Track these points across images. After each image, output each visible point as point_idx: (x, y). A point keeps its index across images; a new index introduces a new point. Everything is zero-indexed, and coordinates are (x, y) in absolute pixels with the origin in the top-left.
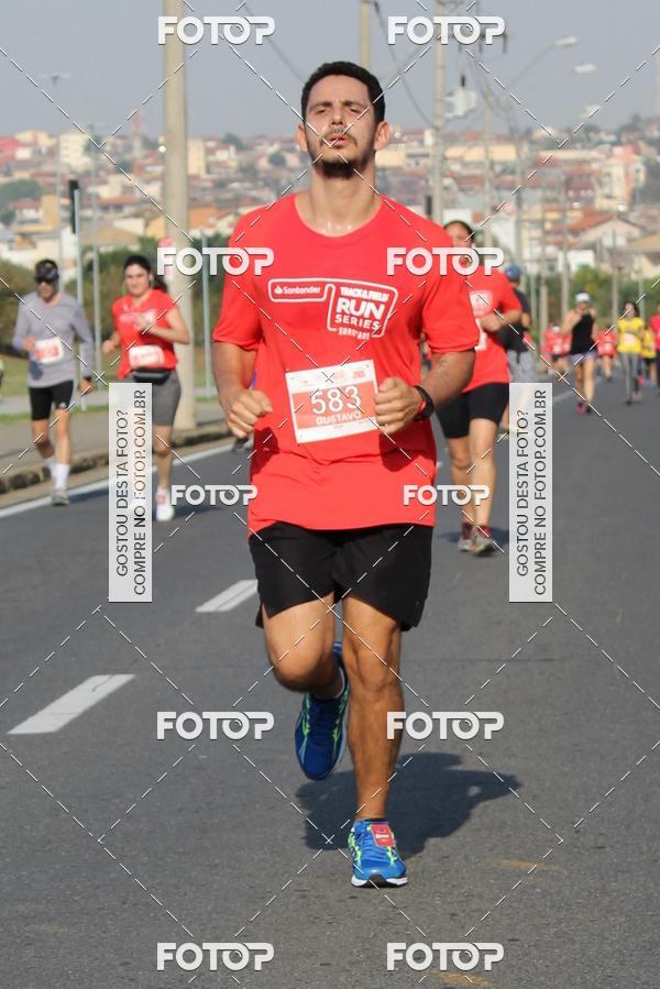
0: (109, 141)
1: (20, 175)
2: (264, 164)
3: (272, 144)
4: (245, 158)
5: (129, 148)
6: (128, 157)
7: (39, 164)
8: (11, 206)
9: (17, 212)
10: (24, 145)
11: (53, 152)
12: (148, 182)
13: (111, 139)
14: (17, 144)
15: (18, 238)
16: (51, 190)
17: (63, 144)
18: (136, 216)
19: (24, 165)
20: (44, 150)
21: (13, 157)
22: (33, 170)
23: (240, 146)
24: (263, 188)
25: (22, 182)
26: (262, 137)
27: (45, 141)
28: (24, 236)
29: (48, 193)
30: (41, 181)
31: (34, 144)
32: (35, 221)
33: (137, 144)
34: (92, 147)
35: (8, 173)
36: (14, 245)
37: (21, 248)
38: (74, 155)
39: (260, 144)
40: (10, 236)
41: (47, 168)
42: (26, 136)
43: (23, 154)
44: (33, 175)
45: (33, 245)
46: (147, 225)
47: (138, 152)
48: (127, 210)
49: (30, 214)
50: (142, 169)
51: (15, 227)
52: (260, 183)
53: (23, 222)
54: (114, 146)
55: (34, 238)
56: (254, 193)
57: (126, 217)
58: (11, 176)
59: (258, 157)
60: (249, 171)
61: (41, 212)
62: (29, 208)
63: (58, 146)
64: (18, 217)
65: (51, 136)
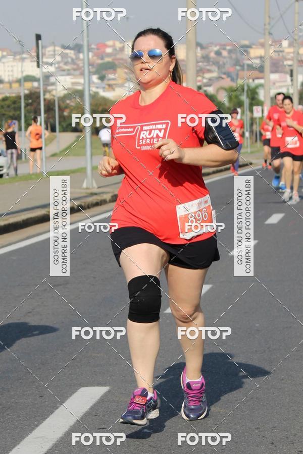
1: (107, 59)
2: (212, 55)
3: (216, 46)
4: (205, 52)
7: (116, 55)
8: (104, 72)
9: (106, 75)
10: (109, 47)
11: (122, 50)
14: (106, 46)
15: (107, 87)
17: (125, 46)
19: (109, 55)
20: (118, 49)
21: (104, 52)
22: (113, 57)
23: (202, 47)
24: (212, 65)
25: (109, 63)
26: (212, 43)
27: (118, 45)
28: (109, 85)
29: (119, 67)
30: (117, 62)
31: (113, 46)
32: (114, 79)
35: (102, 59)
36: (105, 90)
37: (108, 91)
39: (211, 46)
40: (104, 86)
41: (118, 56)
42: (110, 43)
43: (109, 50)
44: (113, 60)
45: (114, 90)
49: (111, 76)
51: (106, 82)
52: (211, 63)
53: (109, 80)
55: (114, 86)
56: (208, 67)
58: (104, 60)
59: (210, 52)
60: (206, 58)
61: (117, 75)
62: (111, 73)
63: (123, 47)
64: (107, 78)
65: (121, 43)
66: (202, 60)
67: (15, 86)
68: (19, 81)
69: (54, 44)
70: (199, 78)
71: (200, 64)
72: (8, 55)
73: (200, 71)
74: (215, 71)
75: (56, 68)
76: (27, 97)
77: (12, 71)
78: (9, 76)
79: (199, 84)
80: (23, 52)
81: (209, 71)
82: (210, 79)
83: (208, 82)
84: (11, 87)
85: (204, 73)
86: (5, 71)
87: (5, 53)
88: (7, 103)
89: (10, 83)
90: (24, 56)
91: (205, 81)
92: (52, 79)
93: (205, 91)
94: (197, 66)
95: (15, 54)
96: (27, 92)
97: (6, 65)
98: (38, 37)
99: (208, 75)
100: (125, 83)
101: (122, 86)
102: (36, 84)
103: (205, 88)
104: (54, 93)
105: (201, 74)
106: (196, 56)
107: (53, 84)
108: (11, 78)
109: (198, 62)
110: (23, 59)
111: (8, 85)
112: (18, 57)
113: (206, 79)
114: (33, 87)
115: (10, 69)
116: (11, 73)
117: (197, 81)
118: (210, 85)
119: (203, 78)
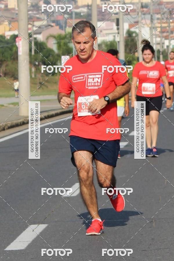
66: (32, 8)
70: (30, 26)
71: (30, 12)
73: (31, 19)
74: (44, 20)
79: (29, 31)
81: (39, 19)
82: (40, 27)
83: (37, 30)
85: (34, 21)
91: (35, 29)
93: (35, 39)
94: (28, 14)
99: (37, 24)
103: (35, 36)
105: (31, 23)
106: (28, 5)
109: (29, 11)
113: (36, 27)
117: (29, 29)
118: (40, 33)
119: (33, 26)
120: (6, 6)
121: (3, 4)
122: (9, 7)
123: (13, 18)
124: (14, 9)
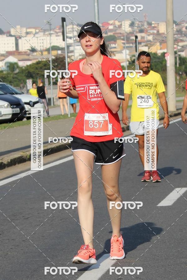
0: (137, 23)
1: (110, 34)
2: (184, 29)
4: (178, 28)
5: (143, 25)
6: (143, 28)
7: (116, 30)
9: (109, 45)
10: (111, 25)
11: (120, 26)
12: (149, 35)
13: (138, 22)
14: (109, 24)
16: (119, 38)
17: (123, 24)
18: (146, 46)
19: (111, 31)
20: (117, 26)
21: (108, 28)
22: (114, 32)
23: (177, 24)
24: (184, 37)
25: (111, 36)
26: (184, 21)
27: (117, 23)
29: (119, 39)
30: (116, 35)
31: (113, 24)
32: (115, 48)
33: (146, 24)
34: (132, 25)
38: (126, 28)
39: (183, 23)
41: (118, 31)
42: (111, 22)
43: (111, 27)
44: (114, 34)
46: (149, 48)
47: (146, 26)
48: (143, 44)
49: (113, 45)
50: (147, 31)
53: (112, 48)
54: (138, 24)
55: (115, 53)
56: (181, 38)
57: (143, 46)
58: (107, 34)
59: (183, 27)
60: (179, 32)
61: (116, 45)
62: (113, 44)
63: (121, 25)
64: (110, 47)
65: (119, 22)
66: (177, 33)
67: (45, 53)
68: (48, 50)
69: (72, 24)
70: (175, 46)
72: (40, 32)
73: (176, 41)
75: (74, 41)
76: (54, 61)
77: (43, 43)
78: (40, 46)
79: (175, 50)
80: (51, 30)
81: (182, 41)
82: (182, 47)
83: (181, 49)
84: (42, 54)
85: (178, 42)
86: (38, 43)
87: (37, 31)
88: (40, 65)
89: (42, 51)
90: (52, 32)
91: (179, 48)
92: (71, 48)
93: (179, 55)
94: (174, 37)
95: (44, 31)
96: (54, 58)
97: (39, 39)
98: (64, 20)
99: (181, 44)
100: (123, 50)
101: (120, 52)
102: (60, 52)
103: (179, 53)
104: (73, 58)
105: (176, 44)
106: (174, 30)
107: (72, 52)
108: (42, 48)
109: (174, 35)
110: (50, 34)
111: (40, 53)
112: (47, 33)
113: (180, 46)
114: (58, 54)
115: (41, 41)
116: (42, 45)
117: (174, 48)
118: (183, 51)
119: (178, 45)
120: (158, 31)
121: (155, 30)
122: (160, 32)
123: (163, 40)
124: (163, 34)
